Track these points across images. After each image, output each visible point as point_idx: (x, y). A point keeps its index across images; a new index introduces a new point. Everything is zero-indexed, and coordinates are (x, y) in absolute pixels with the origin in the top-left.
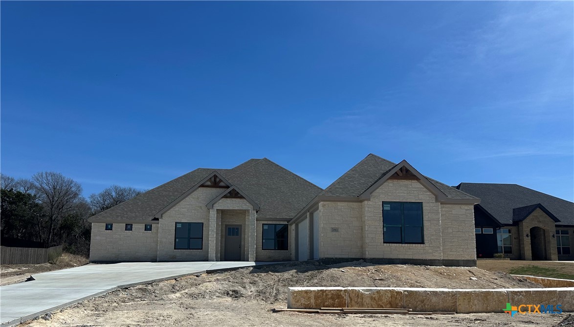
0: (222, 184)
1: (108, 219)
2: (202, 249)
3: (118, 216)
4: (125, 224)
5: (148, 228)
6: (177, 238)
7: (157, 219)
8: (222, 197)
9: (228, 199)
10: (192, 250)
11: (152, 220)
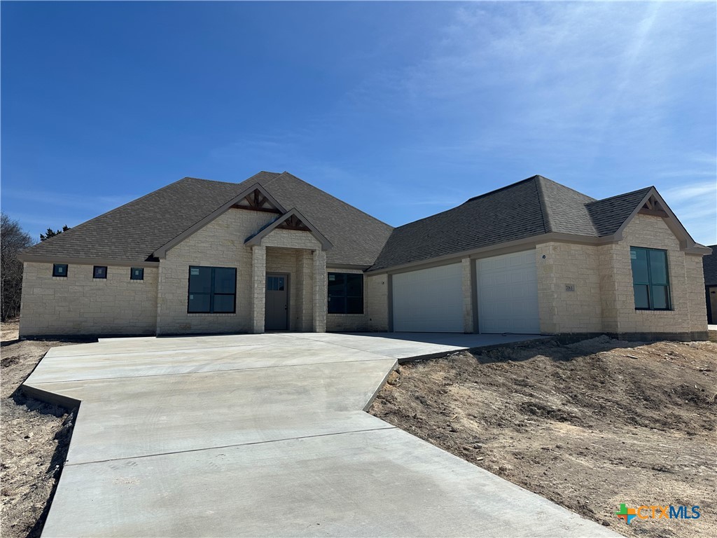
0: (266, 205)
1: (60, 255)
2: (234, 312)
3: (77, 251)
4: (92, 267)
5: (137, 275)
6: (192, 294)
7: (157, 260)
8: (277, 227)
9: (285, 231)
10: (218, 315)
11: (146, 261)
